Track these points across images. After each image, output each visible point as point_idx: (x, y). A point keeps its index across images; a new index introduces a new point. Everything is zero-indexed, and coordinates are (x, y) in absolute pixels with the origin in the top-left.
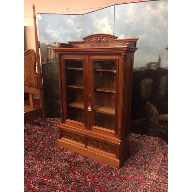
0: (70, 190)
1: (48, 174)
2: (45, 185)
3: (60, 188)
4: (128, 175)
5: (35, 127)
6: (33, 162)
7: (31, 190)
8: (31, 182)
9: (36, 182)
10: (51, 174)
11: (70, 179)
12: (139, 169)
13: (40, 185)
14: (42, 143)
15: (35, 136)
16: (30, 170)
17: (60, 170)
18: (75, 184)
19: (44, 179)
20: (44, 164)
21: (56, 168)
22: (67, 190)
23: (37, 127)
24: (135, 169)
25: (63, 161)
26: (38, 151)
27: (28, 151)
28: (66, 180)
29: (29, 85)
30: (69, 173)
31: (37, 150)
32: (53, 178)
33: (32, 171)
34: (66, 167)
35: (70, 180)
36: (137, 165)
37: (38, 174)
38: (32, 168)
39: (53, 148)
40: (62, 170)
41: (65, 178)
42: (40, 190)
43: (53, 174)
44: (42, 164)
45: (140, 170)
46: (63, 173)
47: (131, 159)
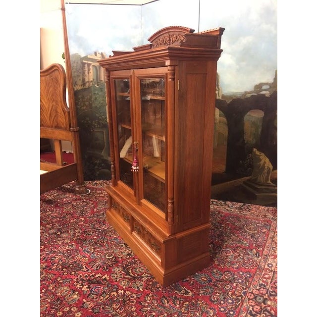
0: (141, 290)
1: (100, 267)
2: (99, 283)
3: (124, 288)
4: (232, 265)
5: (68, 195)
6: (73, 249)
7: (77, 293)
8: (75, 280)
9: (82, 280)
10: (107, 267)
11: (139, 273)
12: (248, 255)
13: (91, 284)
14: (83, 219)
15: (69, 208)
16: (71, 261)
17: (120, 259)
18: (148, 280)
19: (95, 274)
20: (92, 251)
21: (113, 258)
22: (136, 289)
23: (70, 196)
24: (242, 255)
25: (122, 246)
26: (79, 232)
27: (61, 233)
28: (133, 275)
29: (54, 126)
30: (135, 263)
31: (77, 231)
32: (110, 272)
33: (73, 262)
34: (129, 254)
35: (138, 275)
36: (243, 249)
37: (84, 267)
38: (73, 258)
39: (103, 227)
40: (123, 260)
41: (130, 271)
42: (91, 291)
43: (109, 267)
44: (88, 252)
45: (249, 257)
46: (125, 264)
47: (233, 241)
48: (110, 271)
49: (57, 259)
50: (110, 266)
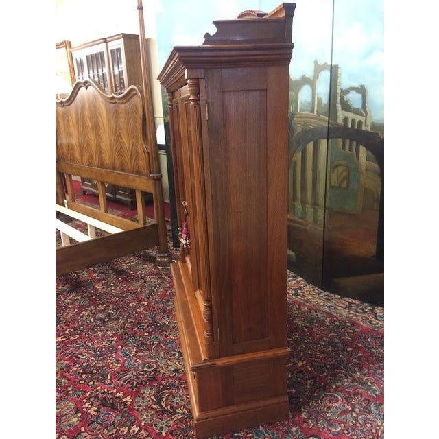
0: (164, 434)
1: (129, 382)
2: (113, 408)
3: (143, 424)
4: (331, 425)
5: (146, 266)
6: (110, 347)
7: (79, 414)
8: (87, 395)
9: (96, 397)
10: (137, 384)
11: (175, 405)
12: (370, 412)
13: (104, 406)
14: (146, 303)
15: (137, 286)
16: (98, 365)
17: (160, 376)
18: (181, 420)
19: (116, 392)
20: (132, 355)
21: (153, 371)
22: (157, 431)
23: (149, 267)
24: (357, 410)
25: (174, 355)
26: (131, 322)
27: (110, 320)
28: (164, 406)
30: (178, 388)
31: (129, 320)
32: (137, 394)
33: (99, 367)
34: (176, 371)
35: (172, 407)
36: (365, 399)
37: (109, 377)
38: (103, 360)
39: (165, 320)
40: (164, 378)
41: (164, 399)
42: (97, 418)
44: (126, 355)
45: (370, 417)
46: (164, 386)
47: (354, 380)
48: (138, 392)
49: (84, 357)
50: (141, 384)
